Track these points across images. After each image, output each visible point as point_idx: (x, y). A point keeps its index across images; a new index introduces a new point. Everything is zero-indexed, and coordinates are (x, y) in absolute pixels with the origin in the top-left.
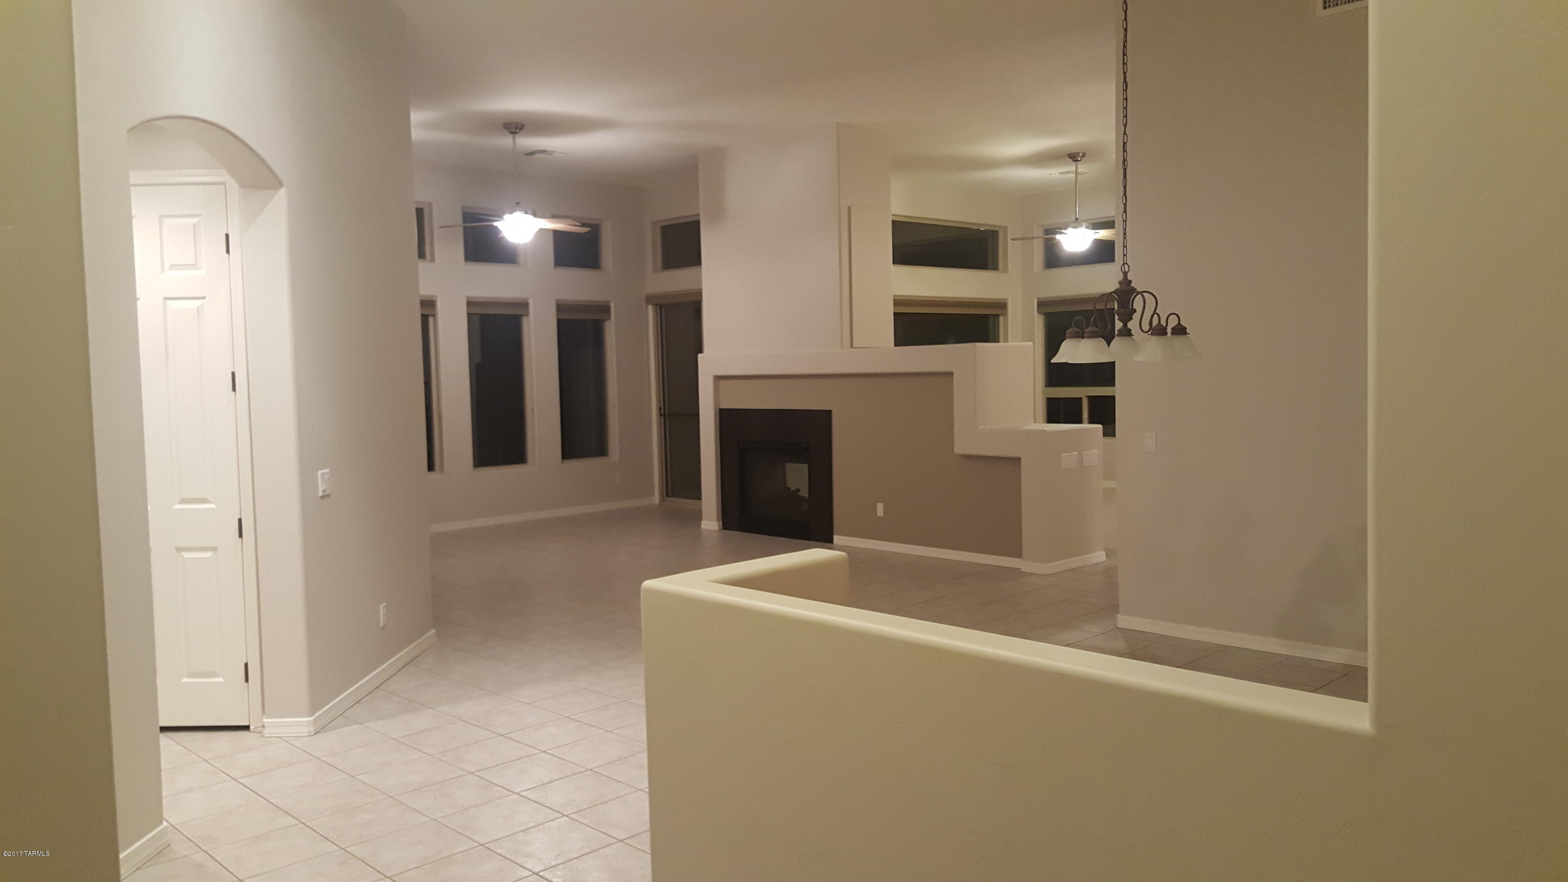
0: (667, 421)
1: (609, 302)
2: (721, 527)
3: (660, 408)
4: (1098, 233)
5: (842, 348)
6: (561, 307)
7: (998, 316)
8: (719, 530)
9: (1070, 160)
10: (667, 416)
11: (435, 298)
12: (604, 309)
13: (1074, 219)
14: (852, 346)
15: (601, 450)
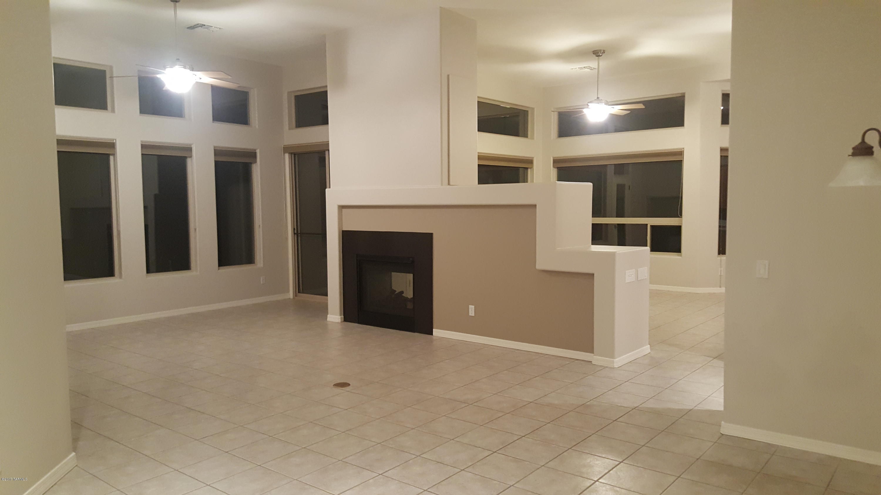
0: (299, 238)
1: (255, 150)
2: (343, 320)
3: (294, 229)
4: (613, 108)
5: (442, 185)
6: (218, 152)
7: (527, 168)
8: (341, 322)
9: (594, 56)
10: (299, 235)
11: (115, 141)
12: (252, 155)
13: (596, 98)
14: (449, 184)
15: (250, 259)
